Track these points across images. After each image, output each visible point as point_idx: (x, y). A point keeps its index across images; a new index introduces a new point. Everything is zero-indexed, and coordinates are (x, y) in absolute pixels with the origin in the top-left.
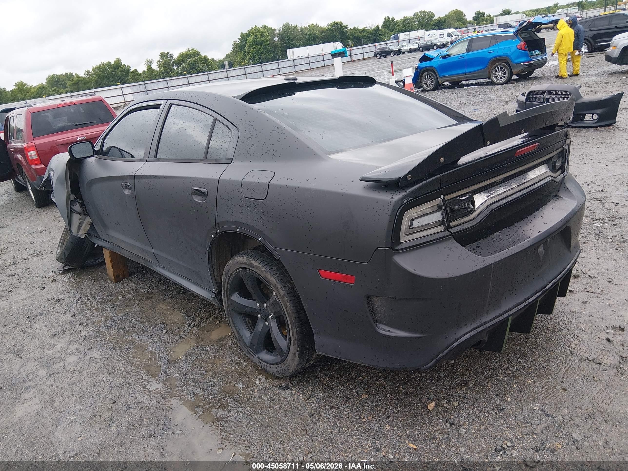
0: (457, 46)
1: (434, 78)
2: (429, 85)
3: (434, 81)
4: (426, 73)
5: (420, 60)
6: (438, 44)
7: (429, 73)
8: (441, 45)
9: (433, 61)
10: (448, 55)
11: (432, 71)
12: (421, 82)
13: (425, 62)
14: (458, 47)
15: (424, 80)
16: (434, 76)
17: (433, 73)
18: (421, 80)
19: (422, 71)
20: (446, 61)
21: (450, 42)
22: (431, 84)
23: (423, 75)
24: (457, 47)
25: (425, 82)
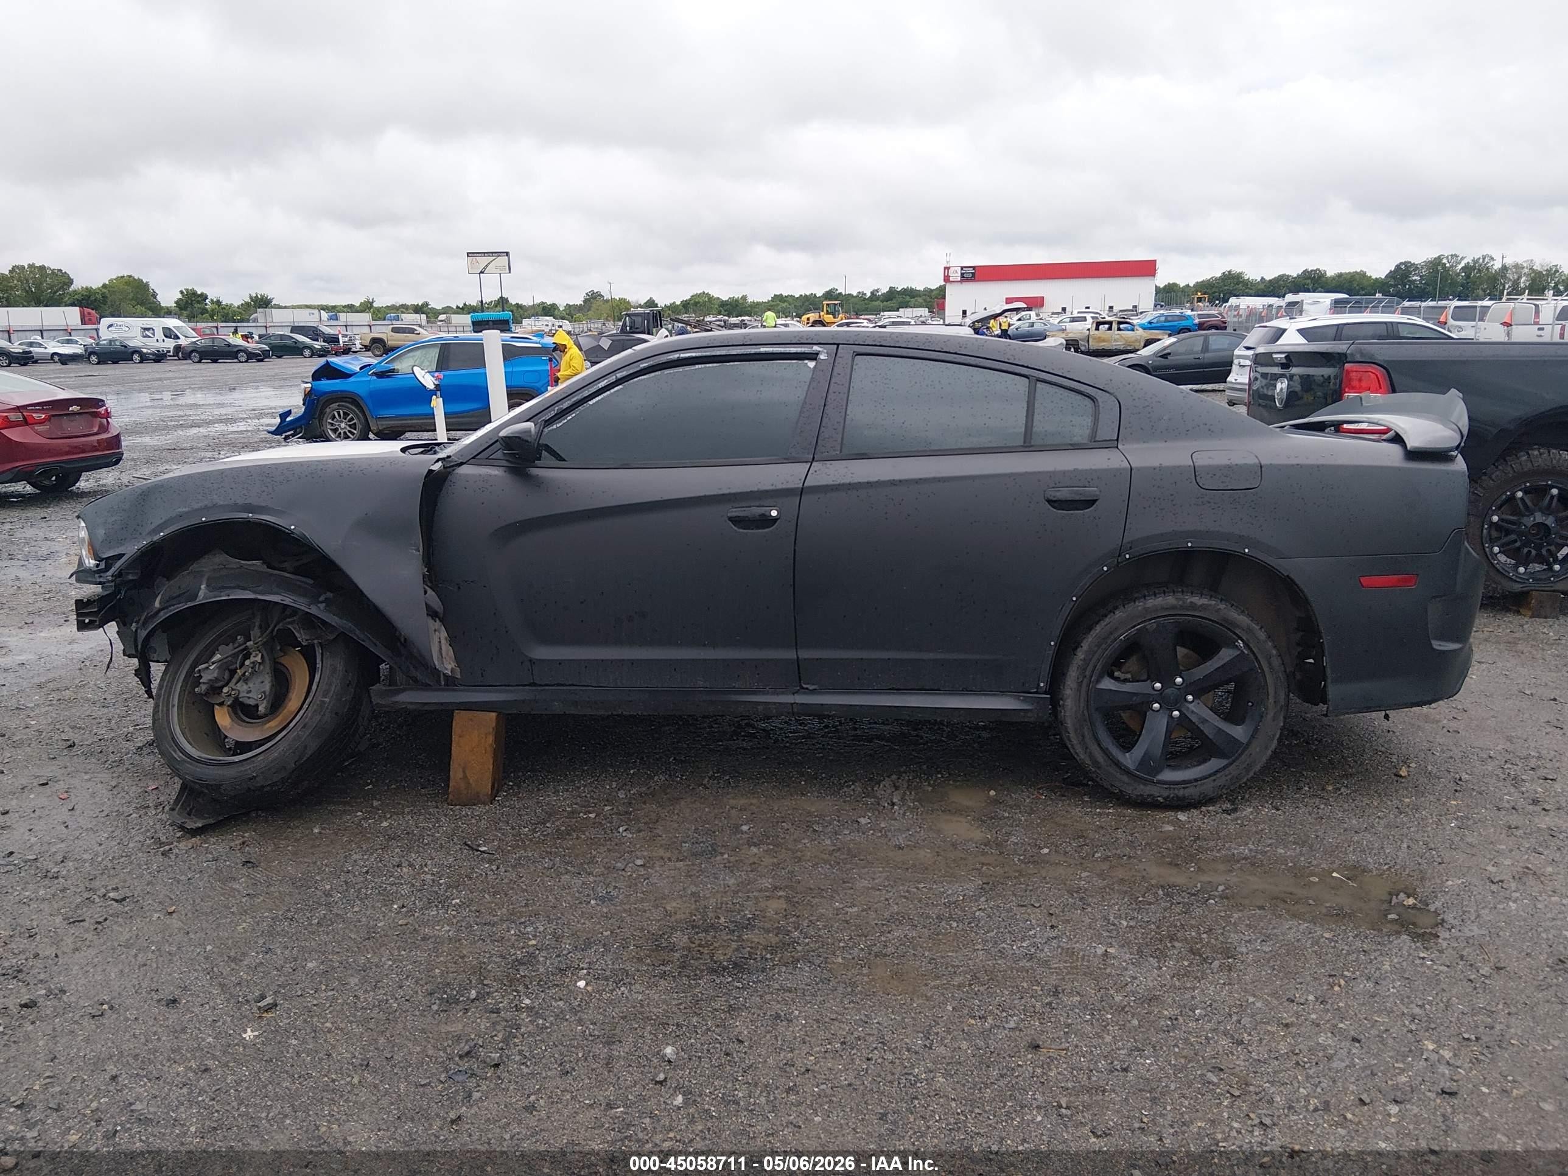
0: (411, 354)
1: (358, 418)
2: (345, 433)
3: (359, 426)
4: (335, 405)
5: (313, 376)
6: (145, 351)
7: (343, 406)
8: (153, 354)
9: (352, 379)
10: (393, 371)
11: (352, 403)
12: (321, 425)
13: (328, 379)
14: (414, 356)
15: (330, 421)
16: (357, 414)
17: (354, 408)
18: (320, 420)
19: (323, 399)
20: (385, 383)
21: (172, 350)
22: (349, 431)
23: (328, 410)
24: (412, 357)
25: (332, 424)
